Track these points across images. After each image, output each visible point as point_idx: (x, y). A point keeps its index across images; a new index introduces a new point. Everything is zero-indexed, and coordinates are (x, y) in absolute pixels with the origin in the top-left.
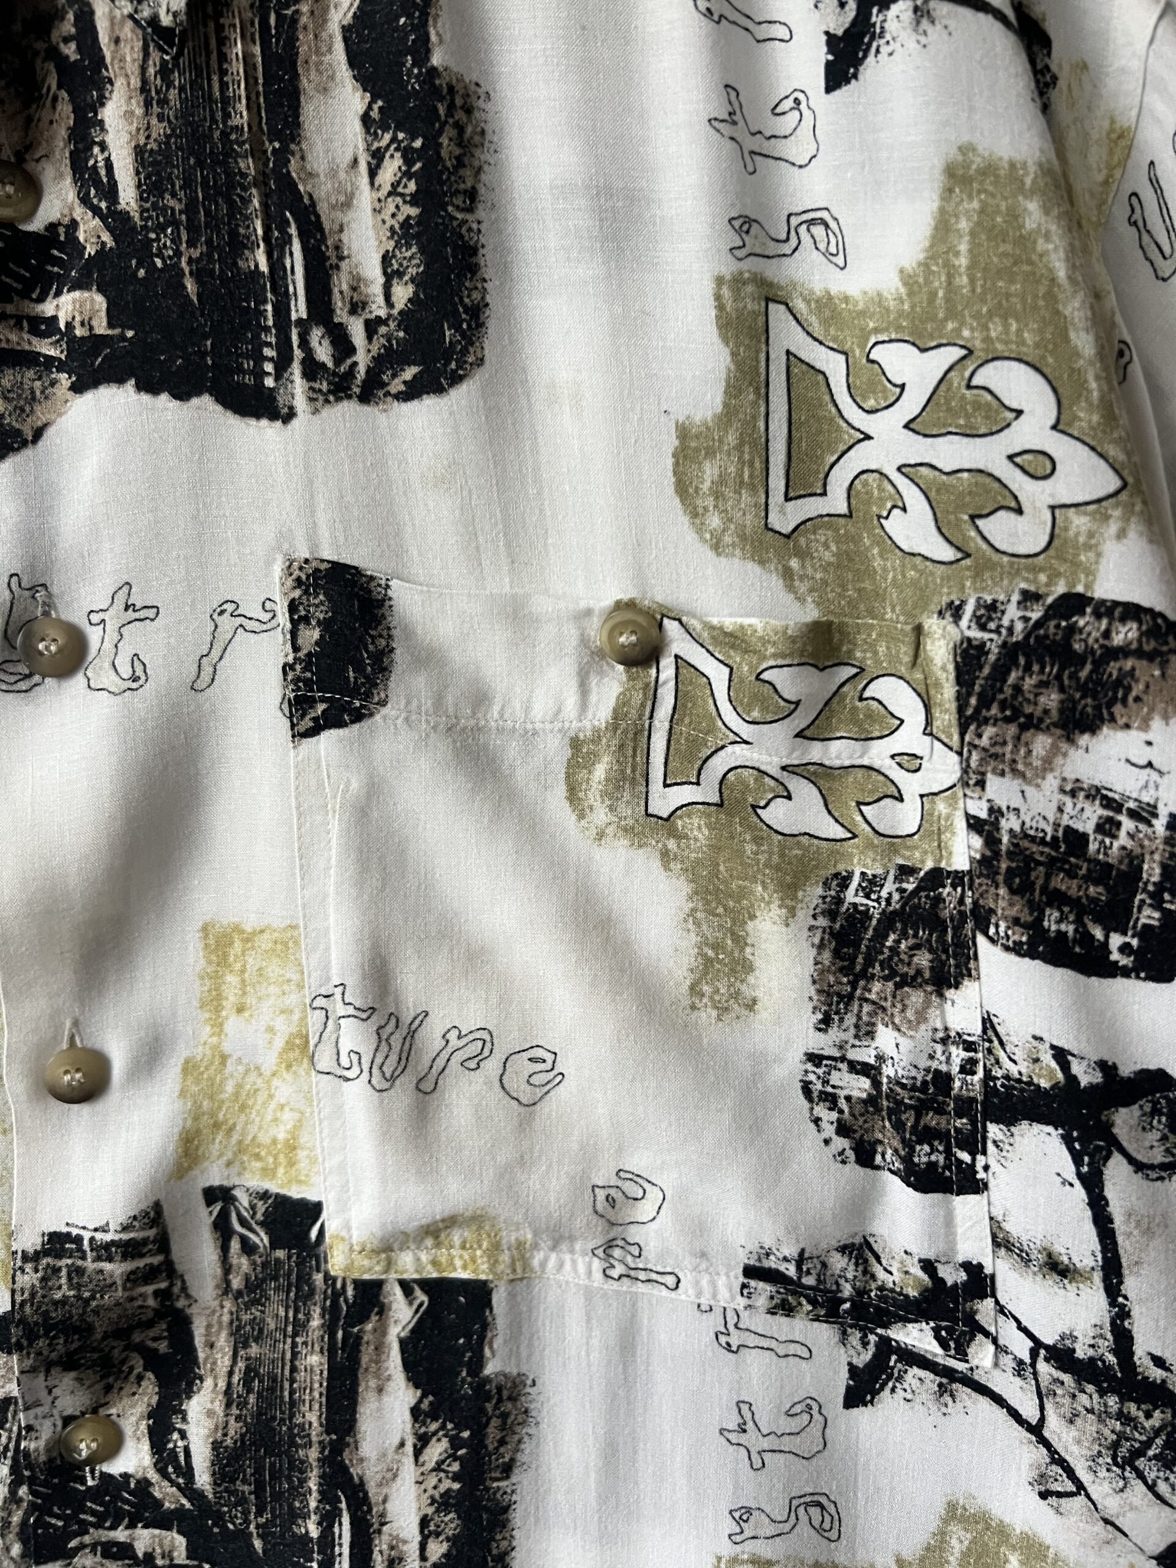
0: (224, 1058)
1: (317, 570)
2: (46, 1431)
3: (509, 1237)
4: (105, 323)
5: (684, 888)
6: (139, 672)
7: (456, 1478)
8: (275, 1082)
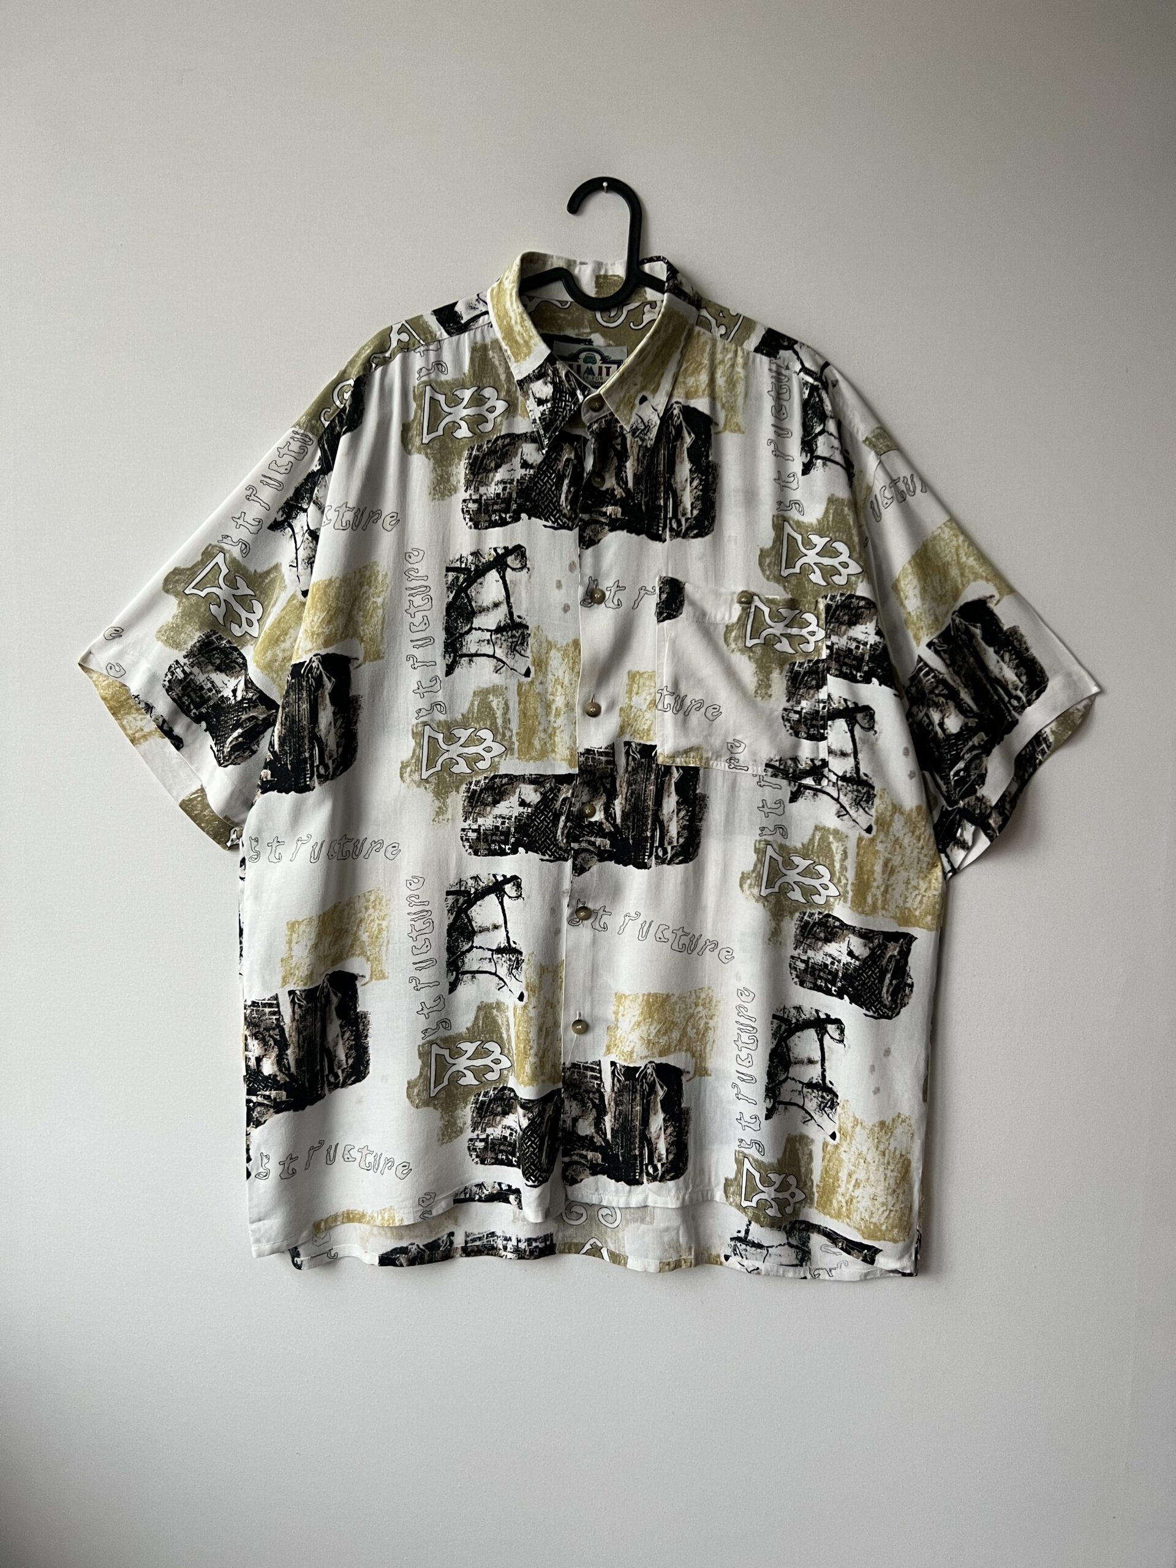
1: (667, 580)
2: (578, 805)
3: (705, 756)
4: (620, 515)
5: (754, 665)
6: (620, 603)
7: (687, 821)
8: (645, 713)
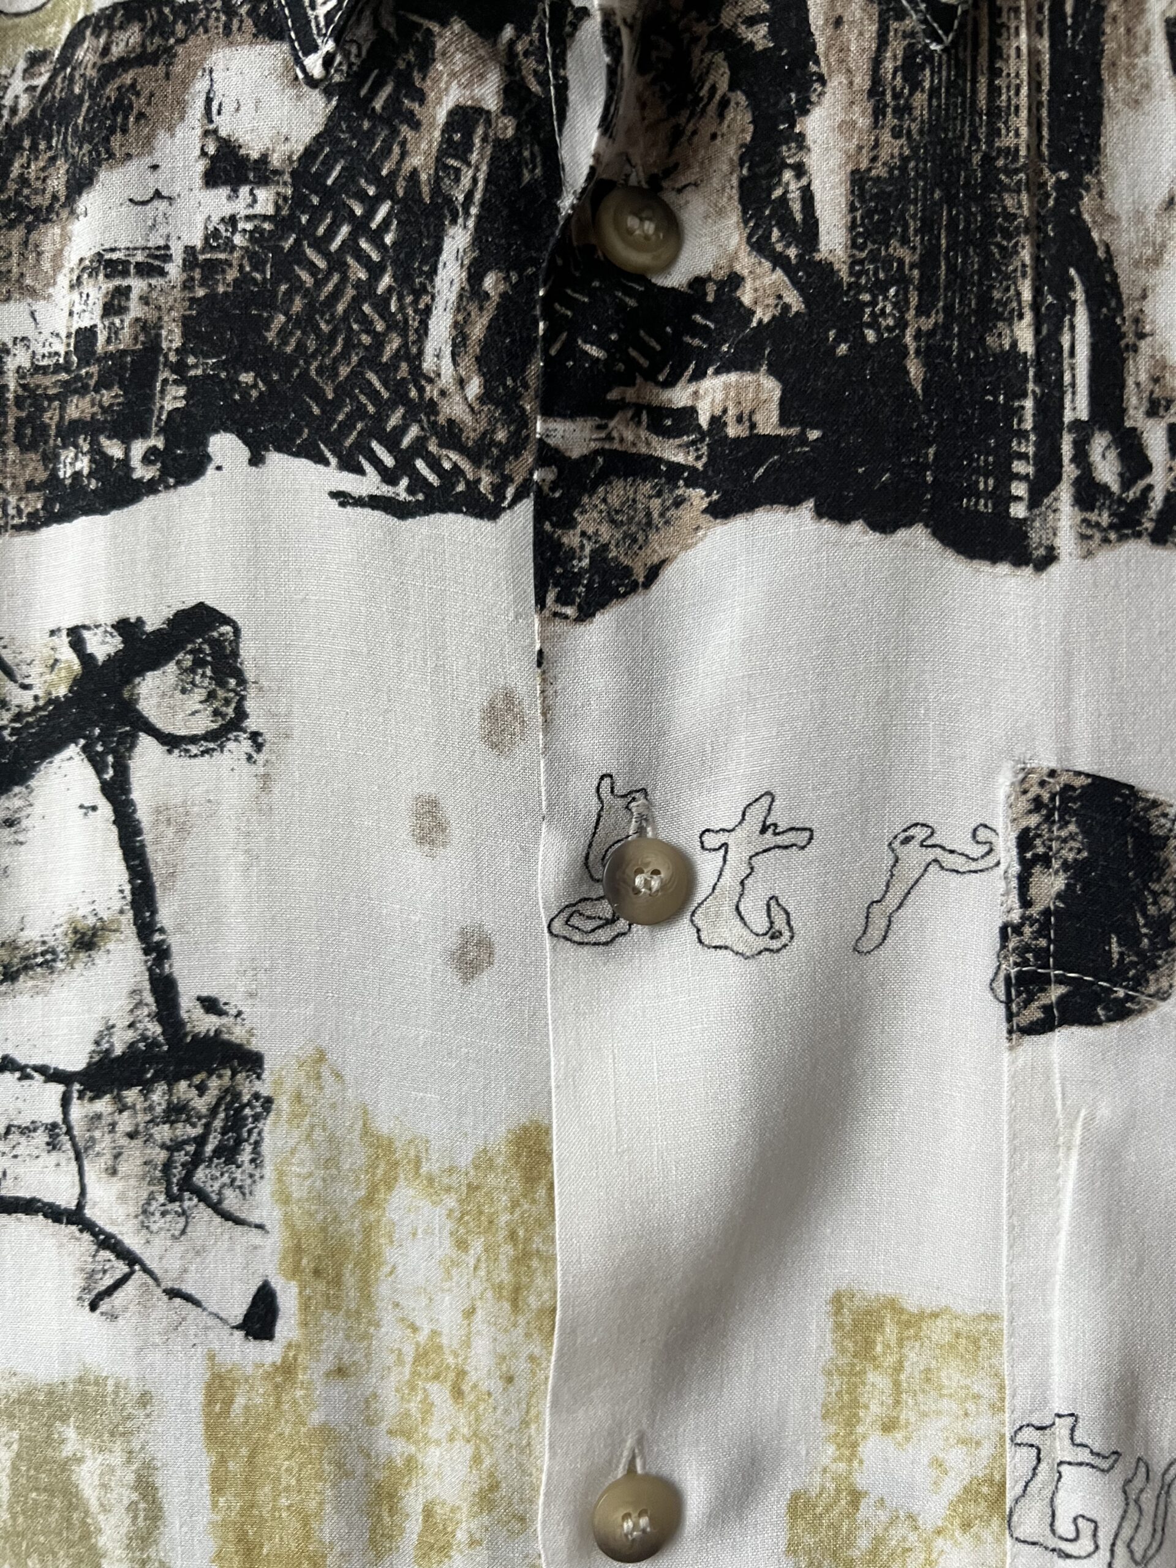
0: (856, 1497)
1: (1068, 787)
4: (775, 418)
6: (780, 923)
8: (940, 1542)
